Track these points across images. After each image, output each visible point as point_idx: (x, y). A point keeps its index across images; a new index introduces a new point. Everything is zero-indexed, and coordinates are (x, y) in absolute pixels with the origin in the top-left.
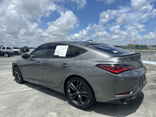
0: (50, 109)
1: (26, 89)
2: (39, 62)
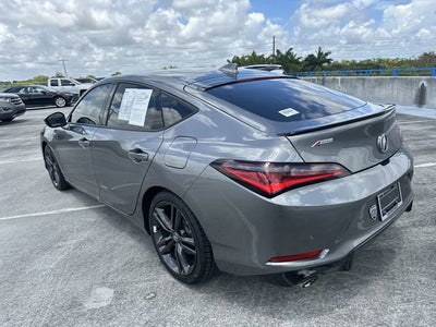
0: (103, 278)
2: (85, 140)
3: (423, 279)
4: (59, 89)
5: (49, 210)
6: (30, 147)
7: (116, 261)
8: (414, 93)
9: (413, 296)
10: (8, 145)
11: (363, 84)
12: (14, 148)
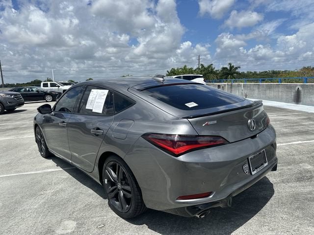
0: (70, 215)
1: (50, 168)
2: (64, 122)
3: (285, 216)
4: (49, 89)
5: (36, 170)
6: (26, 128)
7: (80, 203)
8: (292, 94)
9: (276, 227)
10: (10, 127)
11: (259, 88)
12: (14, 129)
